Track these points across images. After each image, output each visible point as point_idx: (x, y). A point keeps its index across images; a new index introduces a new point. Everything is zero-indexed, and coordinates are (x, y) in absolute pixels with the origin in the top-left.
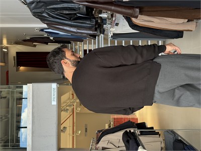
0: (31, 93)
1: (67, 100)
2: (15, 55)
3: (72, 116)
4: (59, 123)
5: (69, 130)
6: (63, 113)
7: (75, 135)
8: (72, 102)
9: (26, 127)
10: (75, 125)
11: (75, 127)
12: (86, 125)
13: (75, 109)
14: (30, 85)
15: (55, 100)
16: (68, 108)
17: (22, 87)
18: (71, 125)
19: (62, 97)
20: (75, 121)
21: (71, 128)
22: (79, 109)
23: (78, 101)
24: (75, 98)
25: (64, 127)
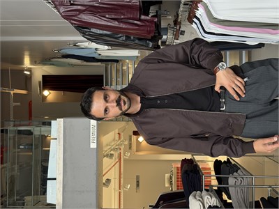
0: (62, 132)
1: (111, 142)
2: (41, 79)
3: (118, 163)
5: (114, 184)
6: (106, 160)
7: (122, 191)
8: (118, 145)
9: (55, 179)
10: (122, 176)
11: (122, 180)
12: (138, 177)
13: (122, 154)
14: (60, 121)
15: (95, 141)
16: (112, 152)
17: (50, 123)
18: (117, 177)
20: (122, 171)
21: (117, 181)
22: (128, 154)
23: (127, 143)
24: (122, 139)
25: (107, 179)
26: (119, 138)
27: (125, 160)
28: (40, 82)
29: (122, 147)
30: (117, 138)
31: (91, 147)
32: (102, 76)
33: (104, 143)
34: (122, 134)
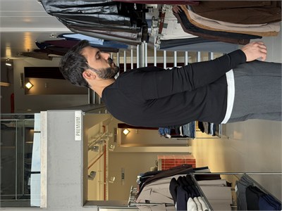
0: (46, 125)
1: (96, 135)
2: (23, 72)
3: (103, 156)
7: (107, 183)
10: (107, 169)
11: (107, 172)
12: (123, 169)
13: (107, 147)
15: (80, 134)
16: (97, 145)
18: (102, 169)
21: (102, 173)
22: (113, 147)
23: (111, 135)
24: (107, 132)
25: (92, 172)
26: (105, 131)
27: (110, 153)
28: (22, 74)
29: (107, 140)
30: (102, 131)
31: (76, 139)
34: (107, 127)
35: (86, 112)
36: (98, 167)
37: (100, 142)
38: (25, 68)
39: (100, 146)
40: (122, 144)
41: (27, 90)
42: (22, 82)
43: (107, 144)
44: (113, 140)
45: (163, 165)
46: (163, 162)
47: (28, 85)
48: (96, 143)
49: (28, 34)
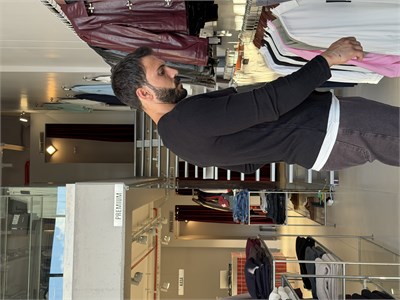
0: (73, 203)
1: (144, 220)
2: (43, 130)
3: (153, 253)
4: (128, 266)
5: (147, 281)
6: (135, 245)
7: (158, 292)
8: (154, 225)
9: (61, 275)
10: (159, 270)
11: (158, 276)
14: (71, 188)
15: (121, 217)
16: (145, 234)
18: (152, 271)
19: (134, 212)
20: (159, 262)
21: (152, 277)
22: (167, 239)
23: (166, 222)
24: (159, 217)
25: (137, 273)
26: (156, 215)
27: (163, 247)
28: (42, 134)
29: (160, 228)
30: (152, 216)
31: (116, 224)
32: (133, 126)
33: (134, 221)
34: (159, 210)
35: (130, 186)
36: (146, 267)
37: (149, 231)
38: (47, 125)
39: (150, 237)
40: (181, 235)
41: (48, 157)
42: (42, 145)
43: (159, 235)
44: (168, 229)
45: (239, 266)
46: (239, 262)
47: (50, 150)
48: (144, 232)
49: (52, 75)
